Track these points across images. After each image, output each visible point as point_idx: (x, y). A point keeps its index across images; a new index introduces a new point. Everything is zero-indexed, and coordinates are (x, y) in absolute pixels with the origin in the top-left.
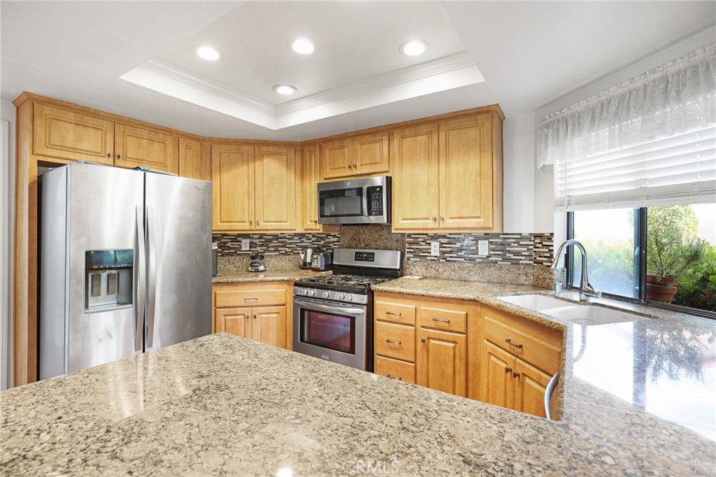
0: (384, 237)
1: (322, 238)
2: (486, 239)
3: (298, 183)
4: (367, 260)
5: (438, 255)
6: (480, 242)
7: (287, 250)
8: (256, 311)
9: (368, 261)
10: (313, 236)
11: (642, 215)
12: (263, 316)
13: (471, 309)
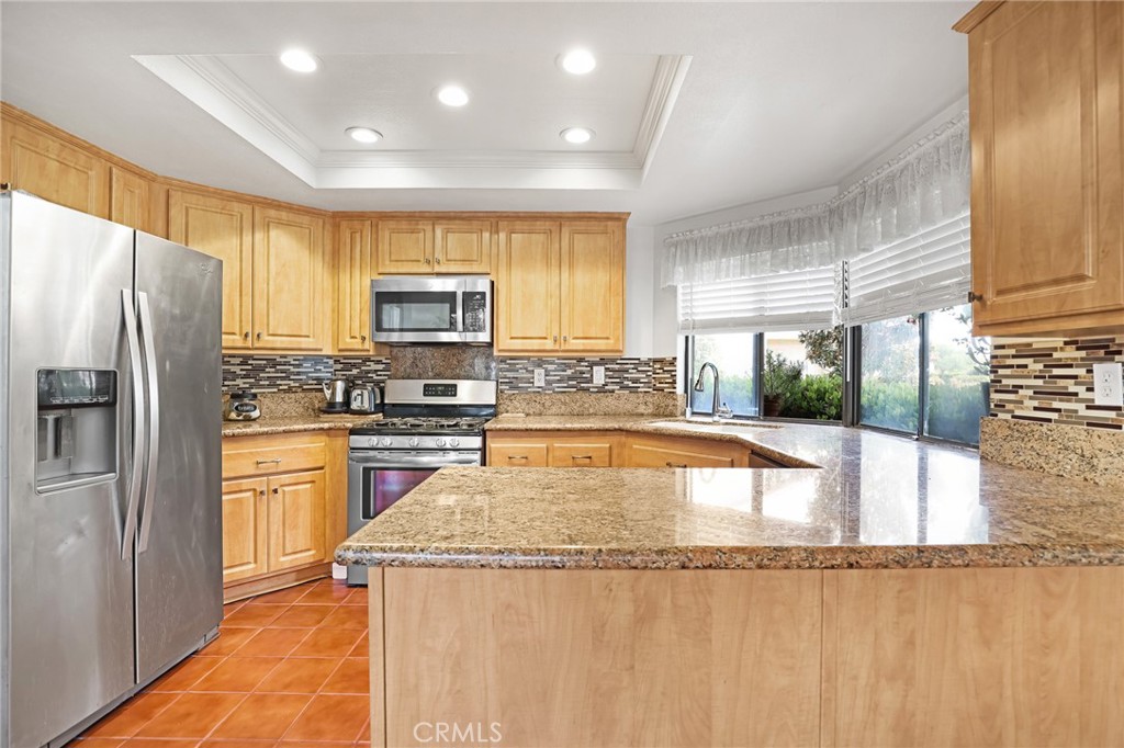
0: (467, 362)
1: (354, 365)
2: (601, 365)
3: (327, 277)
4: (444, 394)
5: (543, 385)
6: (595, 368)
7: (292, 384)
8: (275, 481)
9: (447, 395)
10: (336, 362)
11: (759, 339)
12: (286, 489)
13: (615, 439)
